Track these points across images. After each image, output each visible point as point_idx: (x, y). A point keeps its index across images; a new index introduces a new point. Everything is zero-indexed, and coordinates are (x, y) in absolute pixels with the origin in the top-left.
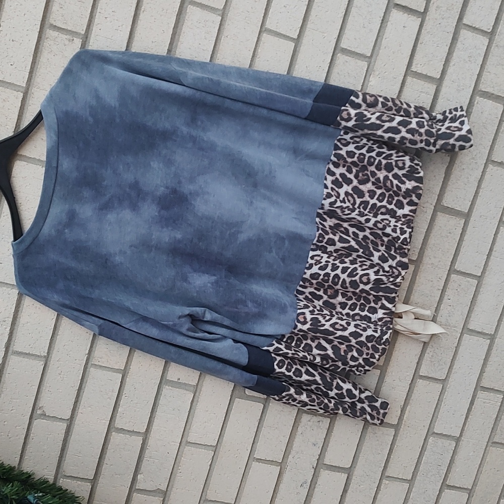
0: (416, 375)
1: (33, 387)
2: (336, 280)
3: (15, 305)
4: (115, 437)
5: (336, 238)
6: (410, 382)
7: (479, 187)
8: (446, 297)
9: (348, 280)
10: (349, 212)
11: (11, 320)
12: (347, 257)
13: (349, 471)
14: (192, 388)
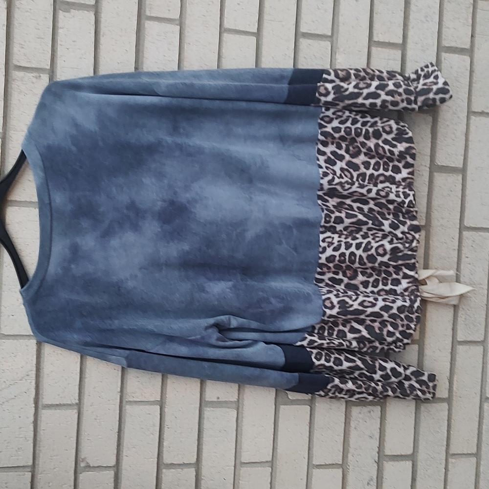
0: (455, 343)
2: (353, 258)
3: (35, 356)
4: (167, 474)
5: (343, 215)
6: (450, 351)
7: (467, 140)
8: (463, 256)
9: (364, 255)
10: (349, 186)
11: (34, 372)
12: (357, 233)
13: (412, 458)
14: (234, 405)
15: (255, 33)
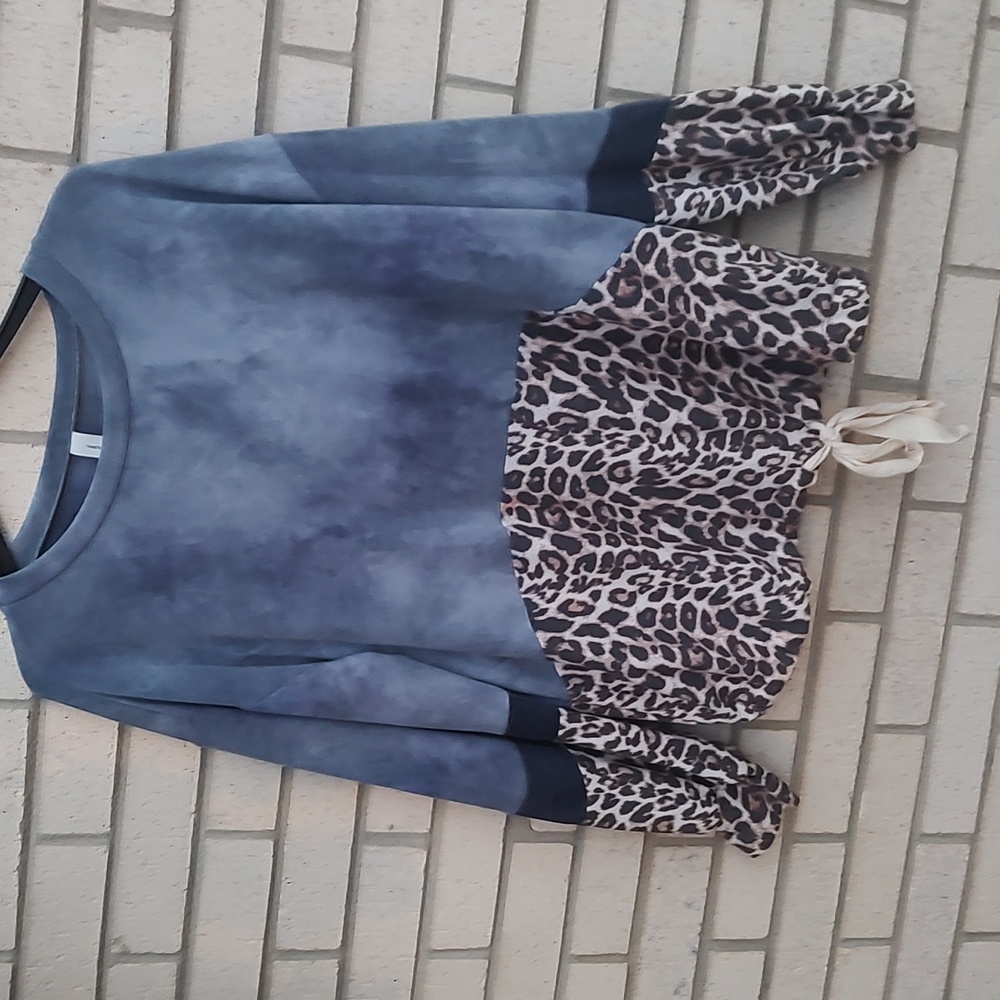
0: (870, 728)
1: (96, 901)
3: (25, 742)
4: (282, 970)
6: (860, 743)
7: (933, 324)
8: (904, 559)
11: (23, 773)
13: (767, 945)
14: (422, 841)
15: (511, 88)
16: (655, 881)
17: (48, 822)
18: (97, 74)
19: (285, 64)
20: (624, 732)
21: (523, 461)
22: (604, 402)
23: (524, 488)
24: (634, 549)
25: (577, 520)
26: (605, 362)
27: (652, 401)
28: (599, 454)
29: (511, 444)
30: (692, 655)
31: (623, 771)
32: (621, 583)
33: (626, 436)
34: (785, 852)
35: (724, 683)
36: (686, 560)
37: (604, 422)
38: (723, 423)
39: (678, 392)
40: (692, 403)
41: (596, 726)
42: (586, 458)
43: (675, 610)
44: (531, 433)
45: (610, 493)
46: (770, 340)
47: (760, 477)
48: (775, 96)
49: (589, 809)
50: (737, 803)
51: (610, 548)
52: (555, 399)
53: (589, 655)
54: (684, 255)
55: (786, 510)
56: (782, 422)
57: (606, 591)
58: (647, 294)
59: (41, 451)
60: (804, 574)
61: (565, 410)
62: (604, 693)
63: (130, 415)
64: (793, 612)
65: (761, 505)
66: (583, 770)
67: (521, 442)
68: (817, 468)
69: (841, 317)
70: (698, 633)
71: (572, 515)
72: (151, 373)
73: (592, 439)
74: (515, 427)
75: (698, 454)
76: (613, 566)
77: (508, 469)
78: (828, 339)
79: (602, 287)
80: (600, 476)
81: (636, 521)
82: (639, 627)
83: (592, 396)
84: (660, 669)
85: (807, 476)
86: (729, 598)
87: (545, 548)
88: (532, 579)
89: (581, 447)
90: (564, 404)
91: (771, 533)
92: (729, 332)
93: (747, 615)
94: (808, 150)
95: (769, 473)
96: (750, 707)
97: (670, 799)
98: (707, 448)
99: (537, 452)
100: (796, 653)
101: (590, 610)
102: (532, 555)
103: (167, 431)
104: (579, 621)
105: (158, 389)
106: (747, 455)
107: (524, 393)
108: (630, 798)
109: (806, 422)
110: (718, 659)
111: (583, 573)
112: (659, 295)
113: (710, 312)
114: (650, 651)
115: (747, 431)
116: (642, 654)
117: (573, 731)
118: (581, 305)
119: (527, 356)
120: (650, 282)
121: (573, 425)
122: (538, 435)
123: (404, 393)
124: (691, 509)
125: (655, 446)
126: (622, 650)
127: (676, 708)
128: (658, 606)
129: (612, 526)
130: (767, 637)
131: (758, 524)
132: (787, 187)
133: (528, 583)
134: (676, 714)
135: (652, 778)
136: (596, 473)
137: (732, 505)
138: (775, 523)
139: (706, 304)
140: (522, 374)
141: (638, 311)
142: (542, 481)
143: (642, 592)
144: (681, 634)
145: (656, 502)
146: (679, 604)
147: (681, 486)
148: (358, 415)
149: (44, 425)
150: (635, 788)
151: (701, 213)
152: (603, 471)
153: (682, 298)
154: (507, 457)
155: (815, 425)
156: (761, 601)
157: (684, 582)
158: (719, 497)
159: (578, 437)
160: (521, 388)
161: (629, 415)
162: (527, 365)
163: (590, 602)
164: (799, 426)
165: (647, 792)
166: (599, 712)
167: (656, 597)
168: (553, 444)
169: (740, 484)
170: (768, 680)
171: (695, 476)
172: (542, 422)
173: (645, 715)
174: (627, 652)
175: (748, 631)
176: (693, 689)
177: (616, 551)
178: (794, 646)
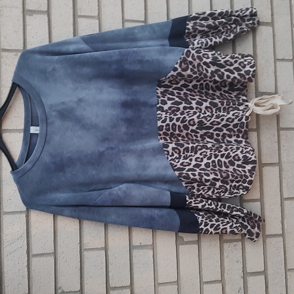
0: (282, 199)
1: (52, 275)
3: (25, 224)
6: (280, 204)
8: (282, 146)
11: (25, 234)
14: (151, 247)
15: (143, 21)
16: (225, 255)
17: (35, 250)
18: (28, 28)
19: (80, 21)
20: (207, 202)
21: (163, 122)
22: (184, 102)
23: (164, 130)
24: (200, 144)
25: (181, 140)
26: (182, 93)
27: (197, 101)
28: (185, 117)
29: (158, 117)
30: (223, 174)
31: (208, 215)
32: (198, 155)
33: (192, 112)
34: (264, 242)
35: (234, 183)
36: (216, 146)
37: (185, 108)
38: (219, 104)
39: (205, 98)
40: (209, 100)
41: (198, 201)
42: (181, 119)
43: (215, 162)
44: (164, 113)
45: (190, 130)
46: (228, 77)
47: (233, 120)
48: (217, 12)
49: (200, 227)
50: (246, 224)
51: (193, 145)
52: (169, 103)
53: (192, 177)
54: (199, 55)
55: (243, 130)
56: (237, 103)
57: (194, 158)
58: (190, 67)
59: (22, 135)
60: (252, 147)
61: (173, 105)
62: (198, 190)
63: (47, 119)
64: (251, 158)
65: (236, 130)
66: (196, 215)
67: (161, 116)
68: (250, 115)
69: (248, 68)
70: (224, 168)
71: (180, 138)
72: (51, 106)
73: (182, 114)
74: (159, 112)
75: (214, 114)
76: (195, 150)
77: (159, 125)
78: (245, 74)
79: (177, 66)
80: (186, 124)
81: (199, 139)
82: (206, 168)
83: (180, 101)
84: (214, 179)
85: (247, 118)
86: (231, 156)
87: (173, 147)
88: (171, 157)
89: (179, 116)
90: (172, 104)
91: (240, 139)
92: (216, 75)
93: (237, 161)
94: (229, 28)
95: (236, 118)
96: (244, 190)
97: (225, 222)
98: (216, 113)
99: (166, 119)
100: (255, 171)
101: (190, 164)
102: (170, 149)
103: (58, 123)
104: (187, 168)
105: (54, 111)
106: (228, 113)
107: (160, 102)
108: (212, 223)
109: (244, 103)
110: (231, 175)
111: (186, 153)
112: (194, 66)
113: (210, 70)
114: (210, 174)
115: (227, 107)
116: (208, 175)
117: (191, 202)
118: (172, 73)
119: (159, 92)
120: (191, 63)
121: (176, 110)
122: (166, 114)
123: (125, 105)
124: (215, 133)
125: (201, 114)
126: (202, 174)
127: (221, 193)
128: (210, 161)
129: (192, 140)
130: (245, 167)
131: (236, 136)
132: (225, 37)
133: (170, 158)
134: (222, 195)
135: (218, 216)
136: (185, 124)
137: (227, 130)
138: (241, 135)
139: (208, 68)
140: (159, 97)
141: (189, 72)
142: (169, 128)
143: (205, 158)
144: (218, 169)
145: (204, 131)
146: (216, 160)
147: (210, 125)
148: (113, 113)
149: (22, 127)
150: (213, 219)
151: (202, 45)
152: (187, 123)
153: (201, 67)
154: (158, 121)
155: (247, 103)
156: (241, 156)
157: (216, 153)
158: (223, 128)
159: (178, 113)
160: (159, 100)
161: (191, 105)
162: (159, 95)
163: (190, 162)
164: (242, 104)
165: (217, 221)
166: (198, 196)
167: (209, 158)
168: (171, 116)
169: (228, 123)
170: (248, 180)
171: (214, 121)
172: (166, 110)
173: (212, 196)
174: (203, 175)
175: (238, 166)
176: (225, 185)
177: (195, 146)
178: (253, 168)
